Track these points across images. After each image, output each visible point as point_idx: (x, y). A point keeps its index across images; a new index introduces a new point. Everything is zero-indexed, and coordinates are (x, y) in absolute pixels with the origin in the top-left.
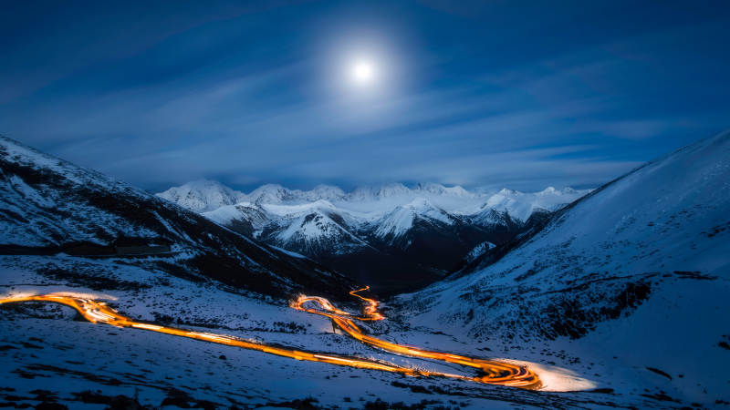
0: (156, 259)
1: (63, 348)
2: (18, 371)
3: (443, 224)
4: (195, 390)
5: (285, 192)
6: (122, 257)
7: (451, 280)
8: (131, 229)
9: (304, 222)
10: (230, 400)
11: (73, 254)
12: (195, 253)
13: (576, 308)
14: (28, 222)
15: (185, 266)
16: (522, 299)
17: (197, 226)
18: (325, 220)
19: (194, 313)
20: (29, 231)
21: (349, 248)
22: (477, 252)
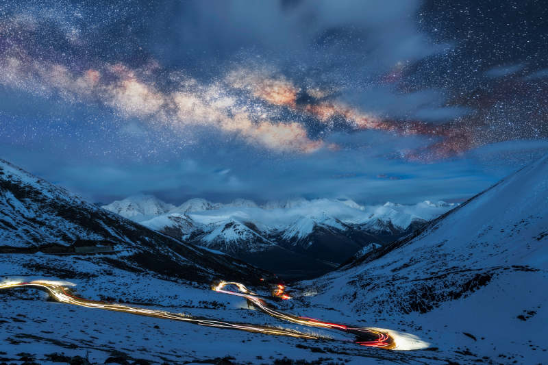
0: (102, 256)
1: (39, 322)
2: (8, 339)
3: (338, 230)
4: (133, 351)
5: (209, 204)
6: (78, 254)
7: (342, 270)
8: (85, 234)
9: (224, 229)
10: (162, 358)
11: (46, 253)
12: (134, 251)
13: (431, 292)
14: (17, 229)
15: (126, 261)
16: (393, 285)
17: (136, 232)
18: (241, 227)
19: (133, 295)
20: (18, 236)
21: (261, 247)
22: (365, 250)
